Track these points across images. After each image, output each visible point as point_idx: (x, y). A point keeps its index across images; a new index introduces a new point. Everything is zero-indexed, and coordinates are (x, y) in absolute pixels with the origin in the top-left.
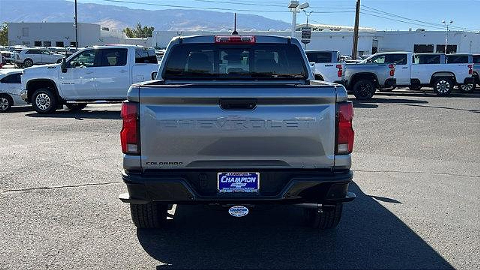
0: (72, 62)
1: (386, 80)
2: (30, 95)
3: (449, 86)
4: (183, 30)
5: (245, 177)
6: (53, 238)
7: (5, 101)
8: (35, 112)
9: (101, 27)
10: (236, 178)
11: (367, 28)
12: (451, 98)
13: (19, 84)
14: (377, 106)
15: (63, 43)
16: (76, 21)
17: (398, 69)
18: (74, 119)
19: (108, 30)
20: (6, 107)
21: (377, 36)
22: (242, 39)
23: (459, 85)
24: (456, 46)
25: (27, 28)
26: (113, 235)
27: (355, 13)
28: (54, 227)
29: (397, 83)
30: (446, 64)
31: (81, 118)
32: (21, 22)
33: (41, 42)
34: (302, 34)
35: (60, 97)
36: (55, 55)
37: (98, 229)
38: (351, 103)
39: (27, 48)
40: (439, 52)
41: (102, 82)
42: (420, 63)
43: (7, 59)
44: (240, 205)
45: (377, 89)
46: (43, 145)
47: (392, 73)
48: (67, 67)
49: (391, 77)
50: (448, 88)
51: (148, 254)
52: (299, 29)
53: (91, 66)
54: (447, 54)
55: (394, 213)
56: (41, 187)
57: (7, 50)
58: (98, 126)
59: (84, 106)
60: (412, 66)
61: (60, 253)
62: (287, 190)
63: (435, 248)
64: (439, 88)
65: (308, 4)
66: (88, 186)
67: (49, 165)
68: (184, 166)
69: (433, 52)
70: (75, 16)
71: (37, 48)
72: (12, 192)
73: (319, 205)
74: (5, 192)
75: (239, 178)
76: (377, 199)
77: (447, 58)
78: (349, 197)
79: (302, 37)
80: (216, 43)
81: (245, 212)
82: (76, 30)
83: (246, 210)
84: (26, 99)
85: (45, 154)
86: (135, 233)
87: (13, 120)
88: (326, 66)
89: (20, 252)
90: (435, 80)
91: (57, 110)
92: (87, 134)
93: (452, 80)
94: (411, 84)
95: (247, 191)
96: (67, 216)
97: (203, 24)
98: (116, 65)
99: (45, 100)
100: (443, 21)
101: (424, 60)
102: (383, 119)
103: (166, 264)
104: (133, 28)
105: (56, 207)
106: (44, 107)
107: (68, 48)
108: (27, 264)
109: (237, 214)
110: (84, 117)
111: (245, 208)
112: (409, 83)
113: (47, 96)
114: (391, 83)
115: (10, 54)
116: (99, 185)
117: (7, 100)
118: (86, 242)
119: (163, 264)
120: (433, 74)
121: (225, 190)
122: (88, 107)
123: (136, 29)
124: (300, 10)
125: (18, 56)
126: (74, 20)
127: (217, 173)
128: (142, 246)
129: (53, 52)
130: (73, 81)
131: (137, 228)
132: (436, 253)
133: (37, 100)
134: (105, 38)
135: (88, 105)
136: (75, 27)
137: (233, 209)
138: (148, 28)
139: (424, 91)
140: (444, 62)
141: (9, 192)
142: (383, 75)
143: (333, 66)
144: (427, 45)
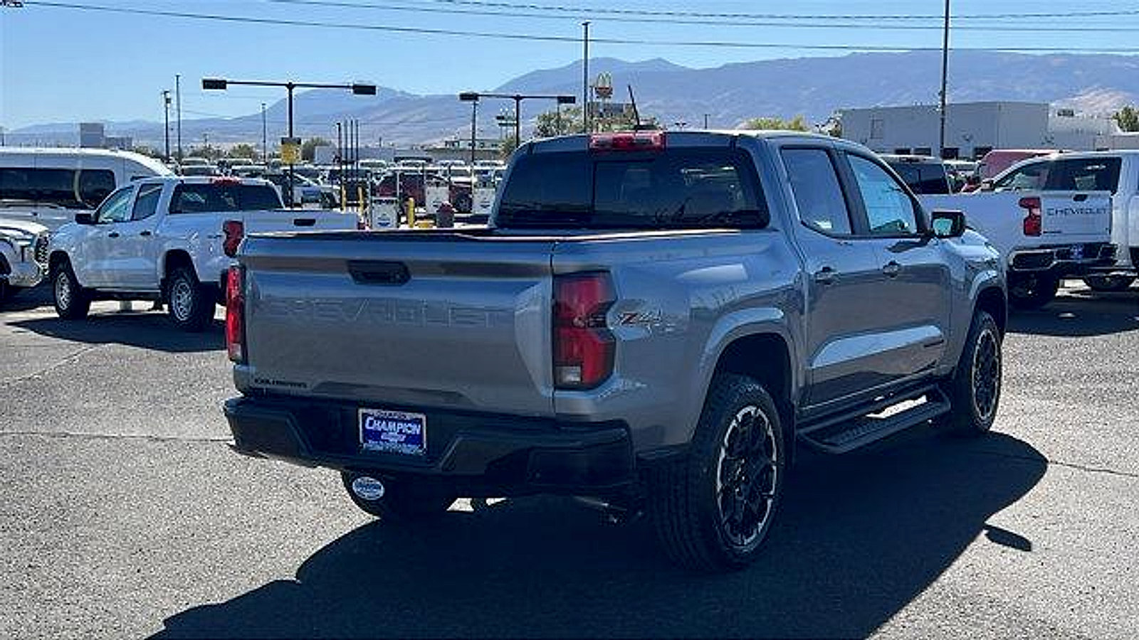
5: (403, 421)
10: (390, 423)
15: (956, 150)
19: (1073, 115)
25: (881, 120)
33: (909, 150)
68: (306, 391)
70: (942, 88)
75: (394, 424)
81: (378, 491)
82: (943, 120)
83: (379, 487)
95: (408, 452)
111: (378, 483)
121: (371, 444)
126: (940, 97)
127: (357, 411)
137: (360, 483)
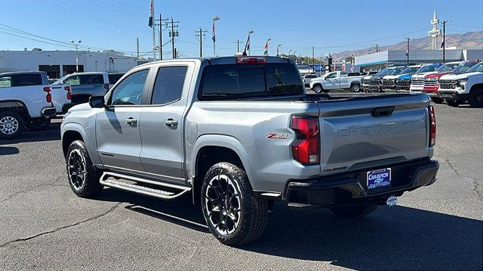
5: (382, 173)
75: (379, 175)
95: (384, 185)
127: (367, 173)
144: (51, 65)
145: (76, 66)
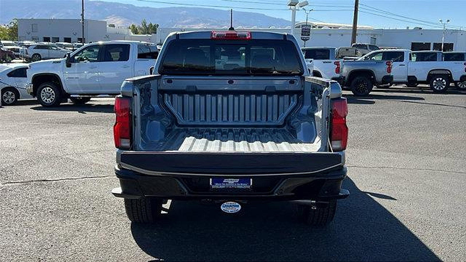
0: (76, 58)
1: (383, 77)
2: (35, 88)
3: (445, 83)
4: (186, 27)
6: (48, 231)
7: (12, 94)
8: (40, 105)
9: (107, 24)
11: (364, 26)
12: (447, 95)
13: (25, 78)
14: (374, 102)
15: (70, 39)
16: (83, 18)
17: (396, 66)
18: (78, 112)
19: (114, 27)
20: (12, 100)
21: (375, 34)
22: (239, 35)
23: (456, 82)
24: (453, 44)
25: (36, 24)
26: (107, 228)
27: (354, 12)
28: (50, 220)
29: (394, 80)
30: (442, 62)
31: (84, 112)
32: (30, 18)
33: (49, 38)
34: (302, 31)
35: (64, 91)
36: (62, 50)
37: (92, 223)
38: (345, 99)
39: (36, 44)
40: (436, 50)
41: (105, 76)
42: (416, 61)
43: (16, 53)
44: (232, 201)
45: (375, 86)
46: (45, 138)
47: (389, 70)
48: (71, 62)
49: (388, 74)
50: (444, 85)
51: (140, 249)
52: (299, 27)
53: (95, 61)
54: (443, 51)
55: (389, 210)
56: (40, 179)
57: (16, 45)
58: (100, 120)
59: (88, 99)
60: (409, 63)
61: (53, 246)
62: (280, 186)
63: (430, 246)
64: (435, 85)
65: (307, 2)
66: (86, 179)
67: (49, 158)
69: (430, 50)
70: (82, 13)
71: (45, 43)
72: (12, 184)
73: (312, 201)
74: (4, 184)
76: (372, 195)
77: (444, 55)
78: (342, 194)
79: (302, 35)
80: (213, 39)
81: (237, 208)
82: (83, 26)
83: (238, 206)
84: (31, 93)
85: (46, 147)
86: (129, 227)
87: (18, 113)
88: (324, 62)
89: (14, 245)
90: (431, 77)
91: (61, 104)
92: (88, 128)
93: (448, 77)
94: (407, 81)
95: (240, 187)
96: (63, 209)
97: (206, 22)
98: (119, 60)
99: (50, 93)
100: (440, 20)
101: (421, 58)
102: (379, 115)
103: (158, 259)
104: (138, 25)
105: (53, 200)
106: (49, 100)
107: (75, 43)
108: (20, 257)
109: (230, 210)
110: (87, 111)
111: (237, 204)
112: (406, 80)
113: (51, 90)
114: (388, 80)
115: (19, 49)
116: (97, 178)
117: (13, 94)
118: (80, 236)
119: (155, 259)
120: (430, 71)
121: (217, 186)
122: (91, 101)
123: (141, 26)
124: (300, 8)
125: (27, 51)
126: (81, 17)
128: (135, 240)
129: (60, 47)
130: (76, 76)
131: (131, 222)
132: (430, 251)
133: (41, 94)
134: (110, 34)
135: (91, 99)
136: (82, 23)
137: (226, 205)
138: (153, 24)
139: (421, 88)
140: (441, 60)
141: (8, 184)
142: (380, 72)
143: (331, 62)
144: (424, 43)
145: (442, 44)
